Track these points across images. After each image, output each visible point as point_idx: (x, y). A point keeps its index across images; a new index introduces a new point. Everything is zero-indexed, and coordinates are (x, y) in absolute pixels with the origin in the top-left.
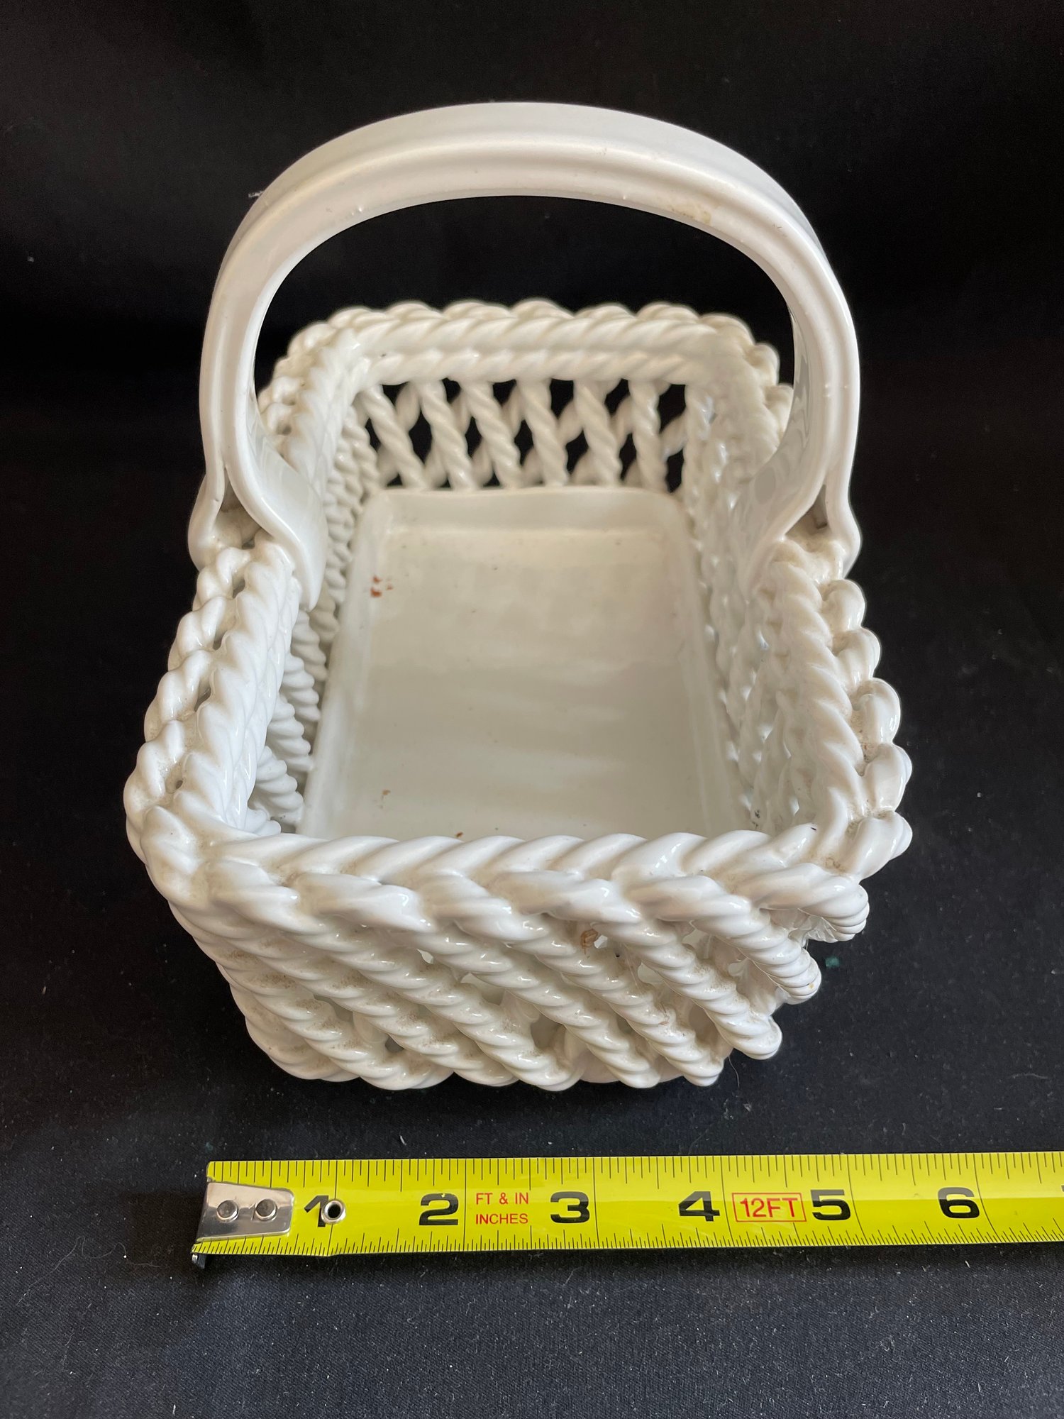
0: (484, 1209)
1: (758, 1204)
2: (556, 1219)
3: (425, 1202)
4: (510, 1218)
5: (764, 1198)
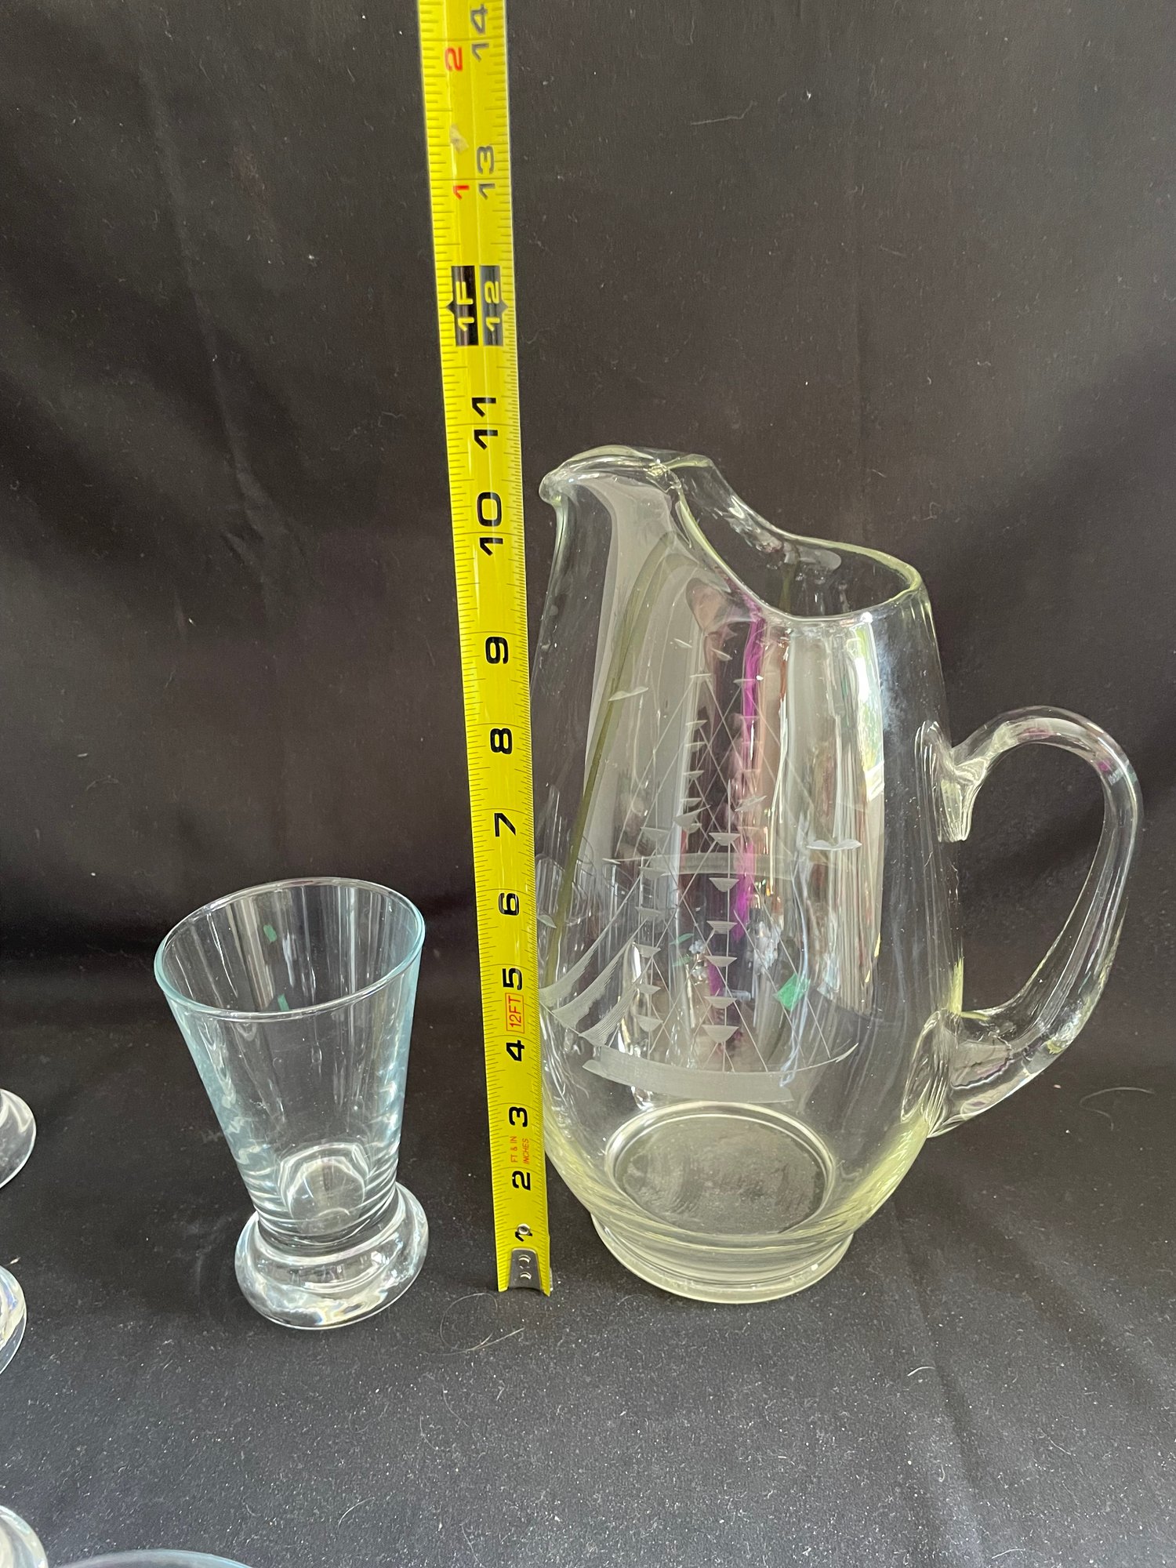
0: (521, 1159)
1: (512, 1018)
2: (525, 1124)
3: (516, 1186)
4: (526, 1148)
5: (509, 1014)
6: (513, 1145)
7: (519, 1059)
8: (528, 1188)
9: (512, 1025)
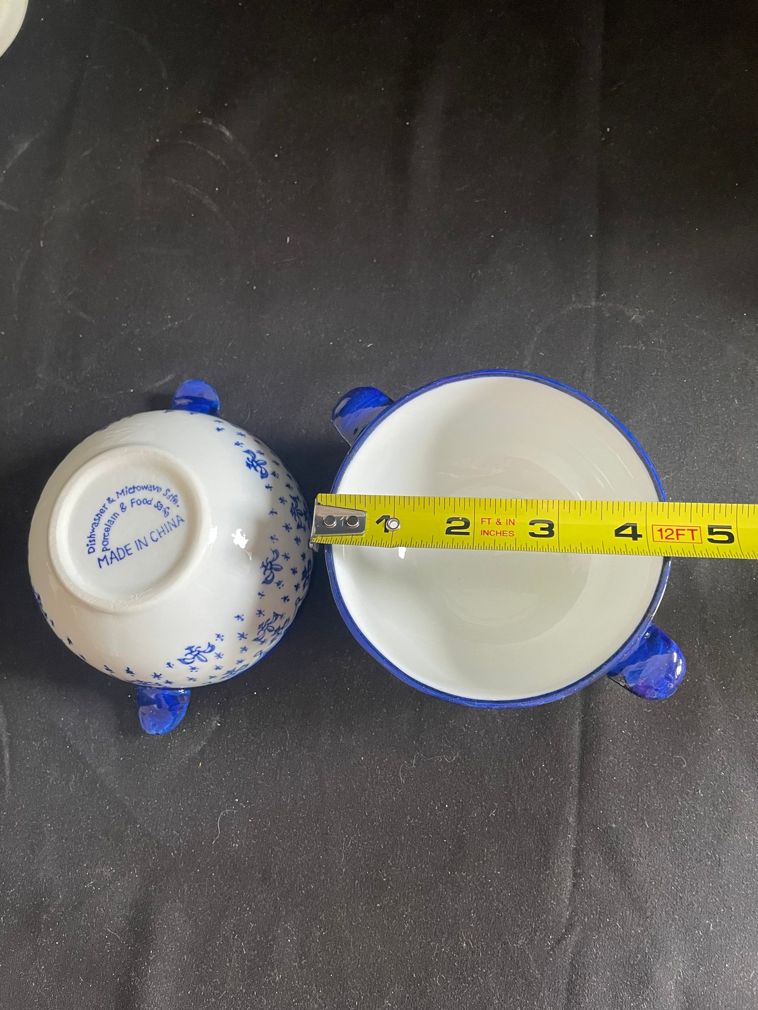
0: (486, 527)
1: (669, 532)
2: (532, 534)
3: (449, 522)
4: (503, 533)
5: (674, 528)
6: (503, 521)
7: (618, 533)
8: (448, 531)
9: (661, 530)
